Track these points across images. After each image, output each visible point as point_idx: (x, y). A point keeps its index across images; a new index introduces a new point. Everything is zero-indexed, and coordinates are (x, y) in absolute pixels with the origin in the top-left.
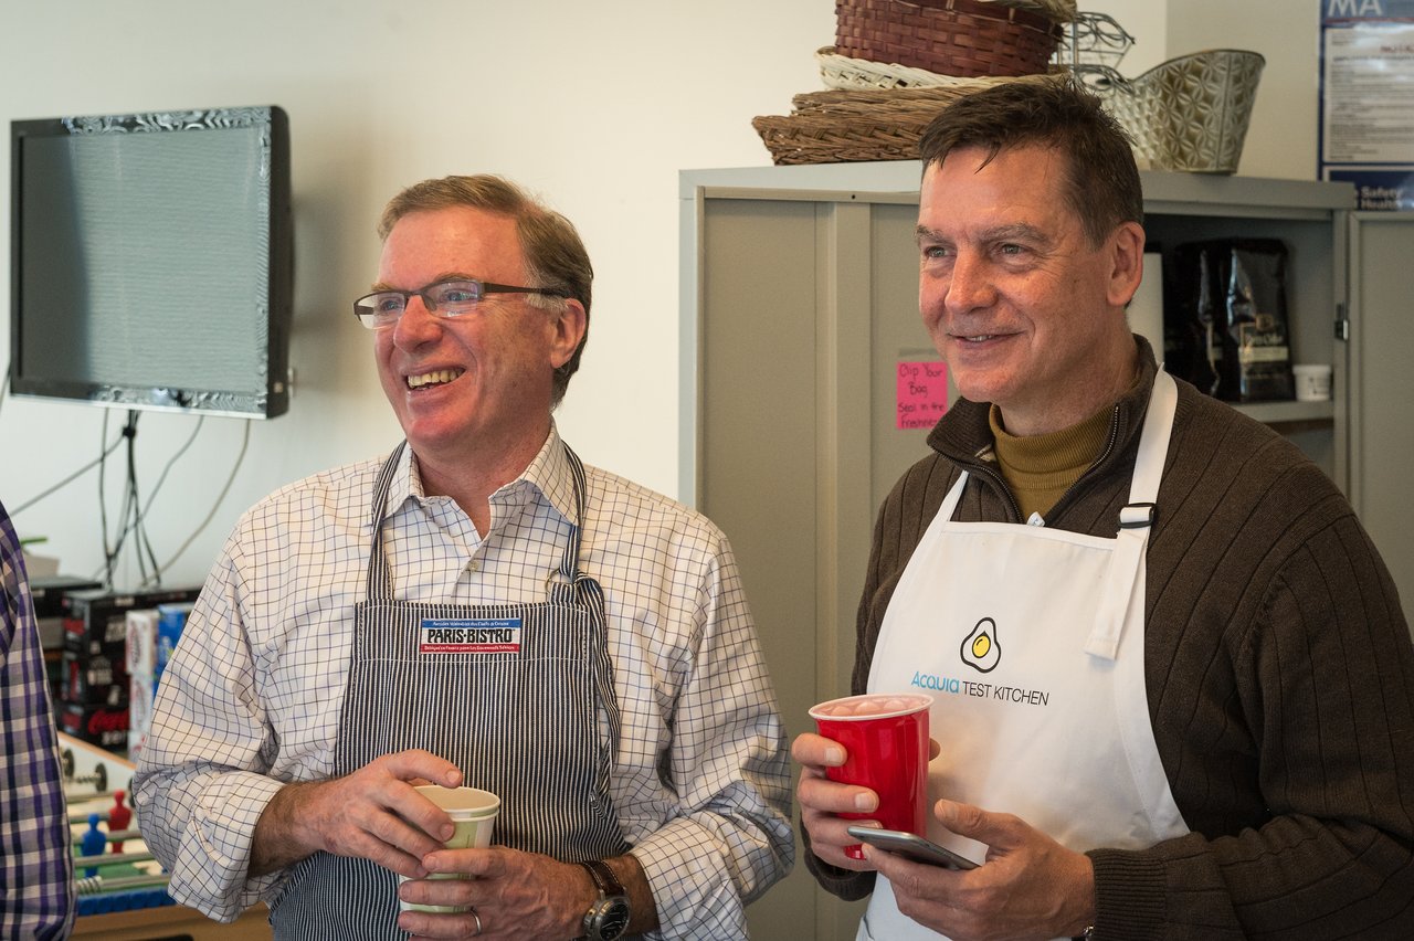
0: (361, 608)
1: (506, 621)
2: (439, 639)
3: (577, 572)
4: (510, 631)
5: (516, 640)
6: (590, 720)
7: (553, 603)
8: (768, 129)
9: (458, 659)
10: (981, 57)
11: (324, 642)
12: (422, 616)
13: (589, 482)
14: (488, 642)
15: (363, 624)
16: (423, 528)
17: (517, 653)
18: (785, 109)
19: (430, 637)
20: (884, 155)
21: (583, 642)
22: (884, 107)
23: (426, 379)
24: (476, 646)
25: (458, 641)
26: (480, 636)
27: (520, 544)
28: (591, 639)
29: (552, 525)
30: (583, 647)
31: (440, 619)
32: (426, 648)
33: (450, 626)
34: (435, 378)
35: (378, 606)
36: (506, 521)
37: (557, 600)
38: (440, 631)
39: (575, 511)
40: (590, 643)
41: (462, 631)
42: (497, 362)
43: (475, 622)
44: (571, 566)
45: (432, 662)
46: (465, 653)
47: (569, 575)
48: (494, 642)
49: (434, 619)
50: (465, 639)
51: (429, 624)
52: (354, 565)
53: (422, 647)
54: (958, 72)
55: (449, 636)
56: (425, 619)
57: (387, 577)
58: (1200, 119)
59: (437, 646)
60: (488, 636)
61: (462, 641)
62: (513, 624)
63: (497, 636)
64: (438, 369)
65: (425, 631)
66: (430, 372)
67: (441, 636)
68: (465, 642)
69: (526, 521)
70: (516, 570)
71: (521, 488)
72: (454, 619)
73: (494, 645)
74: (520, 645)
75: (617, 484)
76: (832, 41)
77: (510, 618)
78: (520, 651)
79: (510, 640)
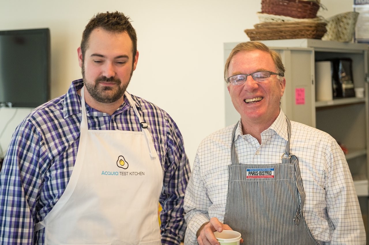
0: (230, 166)
1: (270, 169)
2: (251, 174)
3: (289, 154)
4: (271, 172)
5: (273, 174)
6: (296, 197)
7: (283, 163)
8: (248, 32)
9: (257, 180)
10: (305, 14)
11: (220, 176)
12: (247, 168)
13: (292, 127)
14: (265, 175)
15: (231, 171)
16: (244, 143)
17: (273, 178)
18: (252, 28)
19: (249, 174)
20: (281, 38)
21: (293, 174)
22: (282, 26)
23: (254, 100)
24: (262, 176)
25: (257, 175)
26: (263, 173)
27: (271, 146)
28: (295, 174)
29: (280, 140)
30: (293, 176)
31: (251, 169)
32: (248, 177)
33: (254, 171)
34: (257, 100)
35: (235, 165)
36: (267, 140)
37: (284, 163)
38: (251, 172)
39: (287, 137)
40: (295, 175)
41: (258, 172)
42: (273, 95)
43: (261, 169)
44: (288, 152)
45: (250, 181)
46: (259, 178)
47: (287, 154)
48: (267, 175)
49: (250, 169)
50: (259, 174)
51: (248, 170)
52: (227, 154)
53: (247, 177)
54: (299, 17)
55: (254, 173)
56: (248, 169)
57: (236, 157)
58: (345, 29)
59: (251, 176)
60: (265, 173)
61: (258, 175)
62: (272, 170)
63: (267, 173)
64: (257, 97)
65: (248, 172)
66: (255, 98)
67: (252, 174)
68: (259, 175)
69: (273, 139)
70: (270, 153)
71: (270, 131)
72: (255, 169)
73: (267, 176)
74: (274, 176)
75: (301, 127)
76: (260, 10)
77: (271, 168)
78: (274, 177)
79: (271, 175)
